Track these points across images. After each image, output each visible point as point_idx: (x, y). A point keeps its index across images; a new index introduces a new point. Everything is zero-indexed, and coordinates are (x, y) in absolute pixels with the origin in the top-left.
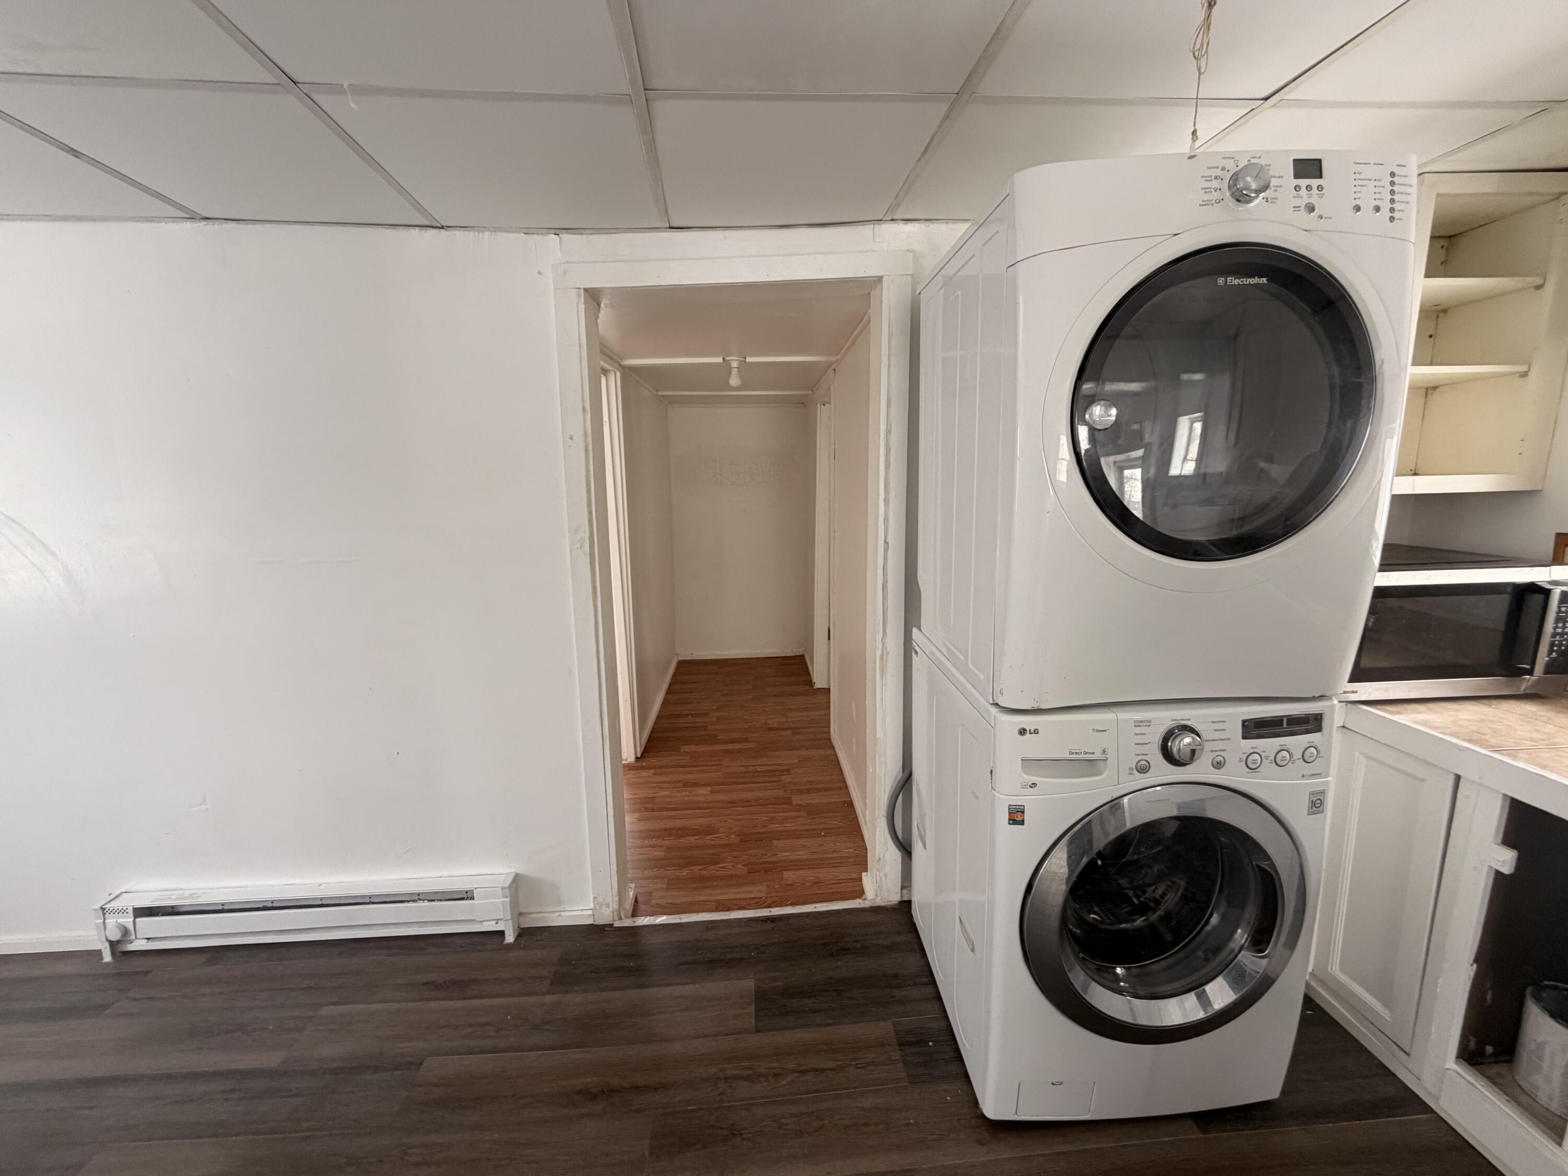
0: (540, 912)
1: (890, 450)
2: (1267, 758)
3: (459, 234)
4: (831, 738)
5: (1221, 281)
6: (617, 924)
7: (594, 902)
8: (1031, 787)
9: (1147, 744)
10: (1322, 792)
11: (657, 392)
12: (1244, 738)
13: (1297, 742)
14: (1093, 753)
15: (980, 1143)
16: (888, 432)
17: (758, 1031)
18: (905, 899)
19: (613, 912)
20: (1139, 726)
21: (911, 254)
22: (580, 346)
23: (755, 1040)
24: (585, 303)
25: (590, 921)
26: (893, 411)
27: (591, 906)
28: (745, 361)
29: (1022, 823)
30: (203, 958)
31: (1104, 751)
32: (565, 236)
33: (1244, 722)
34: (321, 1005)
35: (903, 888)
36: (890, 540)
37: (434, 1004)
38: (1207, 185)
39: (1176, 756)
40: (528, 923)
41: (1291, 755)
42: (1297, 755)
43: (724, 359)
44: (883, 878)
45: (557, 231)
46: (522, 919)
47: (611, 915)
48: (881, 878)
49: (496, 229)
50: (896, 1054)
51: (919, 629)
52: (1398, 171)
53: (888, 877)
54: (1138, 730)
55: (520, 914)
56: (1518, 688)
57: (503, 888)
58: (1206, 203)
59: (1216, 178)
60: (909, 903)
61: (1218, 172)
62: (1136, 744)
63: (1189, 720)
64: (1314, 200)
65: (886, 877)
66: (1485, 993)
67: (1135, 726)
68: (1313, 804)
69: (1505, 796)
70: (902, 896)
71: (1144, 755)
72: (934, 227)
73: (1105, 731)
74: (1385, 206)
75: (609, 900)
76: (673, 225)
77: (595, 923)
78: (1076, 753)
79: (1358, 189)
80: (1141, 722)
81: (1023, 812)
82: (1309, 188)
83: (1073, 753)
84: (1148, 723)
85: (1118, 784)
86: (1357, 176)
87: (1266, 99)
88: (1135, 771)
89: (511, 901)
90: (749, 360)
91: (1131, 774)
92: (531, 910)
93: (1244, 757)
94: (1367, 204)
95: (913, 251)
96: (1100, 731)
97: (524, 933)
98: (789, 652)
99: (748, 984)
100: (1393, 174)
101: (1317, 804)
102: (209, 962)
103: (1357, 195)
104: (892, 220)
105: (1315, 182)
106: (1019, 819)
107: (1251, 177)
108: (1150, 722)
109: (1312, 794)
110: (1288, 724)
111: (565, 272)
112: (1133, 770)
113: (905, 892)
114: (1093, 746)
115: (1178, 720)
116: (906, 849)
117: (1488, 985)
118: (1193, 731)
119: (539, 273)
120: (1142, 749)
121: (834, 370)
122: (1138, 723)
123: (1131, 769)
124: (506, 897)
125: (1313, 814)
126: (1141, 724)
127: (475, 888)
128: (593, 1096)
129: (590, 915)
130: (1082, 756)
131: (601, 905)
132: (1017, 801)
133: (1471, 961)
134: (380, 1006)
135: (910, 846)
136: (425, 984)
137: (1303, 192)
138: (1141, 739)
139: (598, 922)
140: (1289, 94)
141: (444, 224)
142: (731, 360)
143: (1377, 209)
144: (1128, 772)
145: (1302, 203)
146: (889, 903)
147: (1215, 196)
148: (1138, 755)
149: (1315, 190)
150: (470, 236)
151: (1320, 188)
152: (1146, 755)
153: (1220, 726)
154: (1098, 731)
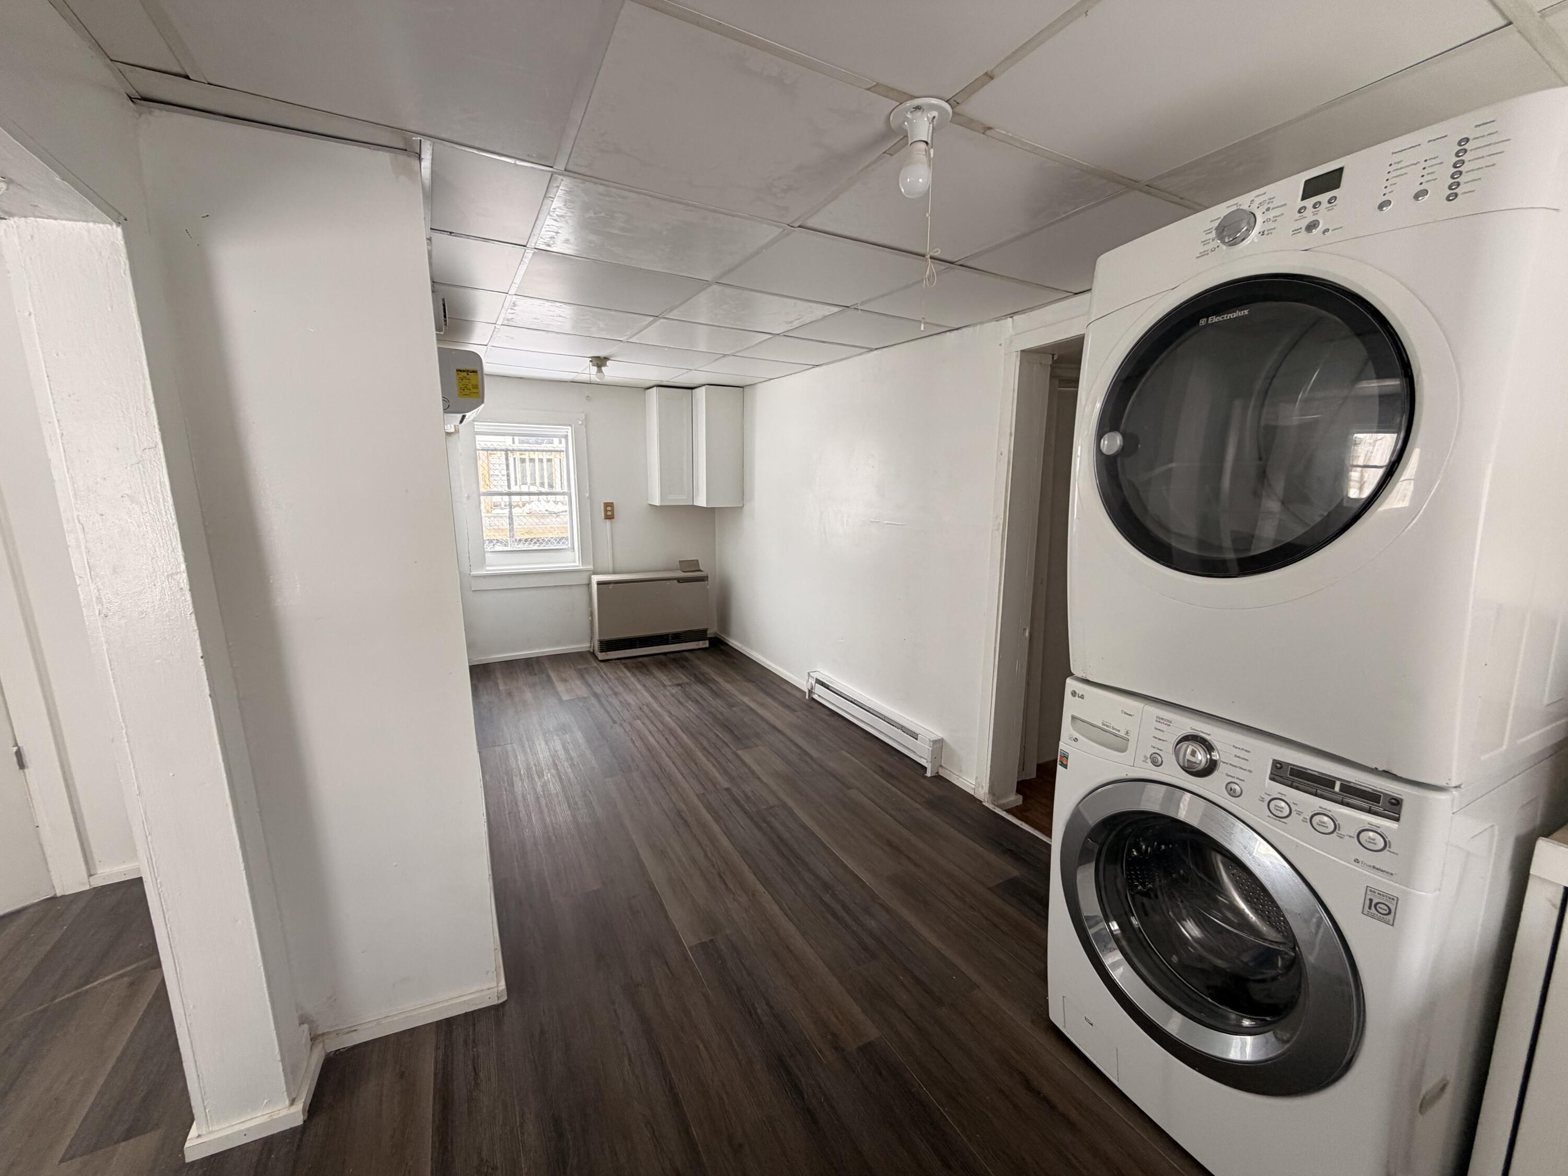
0: (947, 770)
2: (1299, 813)
3: (966, 330)
6: (985, 802)
7: (975, 780)
8: (1075, 740)
9: (1164, 741)
12: (1273, 779)
13: (1349, 816)
14: (1119, 731)
19: (985, 795)
20: (1159, 722)
24: (1020, 361)
25: (973, 793)
29: (1068, 767)
30: (828, 712)
31: (1127, 733)
32: (1016, 319)
33: (1273, 761)
34: (842, 749)
37: (876, 776)
40: (942, 773)
41: (1337, 826)
42: (1348, 831)
45: (1012, 315)
46: (940, 769)
49: (982, 323)
52: (1475, 134)
54: (1159, 726)
55: (936, 763)
57: (931, 742)
58: (1202, 254)
62: (1154, 737)
63: (1209, 735)
64: (1320, 216)
67: (1156, 721)
68: (1372, 903)
71: (1158, 749)
73: (1131, 715)
75: (983, 785)
76: (1075, 292)
77: (974, 795)
78: (1107, 726)
80: (1163, 719)
81: (1069, 760)
82: (1317, 204)
83: (1104, 725)
84: (1169, 723)
85: (1133, 766)
86: (1394, 167)
88: (1149, 760)
89: (933, 753)
91: (1144, 763)
92: (946, 767)
93: (1268, 798)
96: (1127, 714)
97: (936, 776)
100: (1463, 142)
101: (1381, 908)
102: (828, 715)
105: (1327, 196)
106: (1065, 763)
108: (1171, 722)
110: (1342, 790)
111: (1014, 342)
112: (1147, 759)
114: (1121, 724)
115: (1197, 731)
118: (1210, 746)
119: (999, 345)
120: (1158, 744)
122: (1159, 720)
123: (1146, 757)
124: (932, 749)
126: (1161, 721)
127: (918, 733)
128: (889, 843)
129: (973, 788)
130: (1111, 730)
131: (979, 785)
134: (859, 763)
136: (880, 767)
137: (1309, 210)
138: (1159, 735)
139: (976, 796)
144: (1143, 759)
145: (1305, 223)
148: (1154, 747)
149: (1324, 204)
150: (970, 329)
151: (1332, 200)
152: (1161, 750)
153: (1242, 754)
154: (1126, 713)
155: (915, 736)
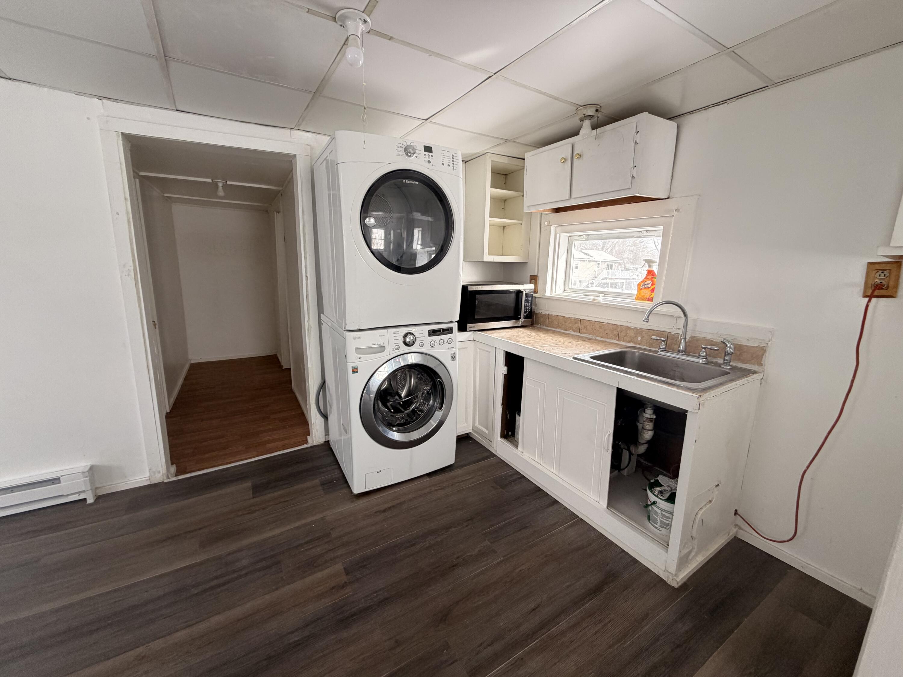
0: (111, 485)
1: (305, 234)
2: (437, 342)
3: (24, 86)
4: (292, 389)
5: (404, 181)
6: (166, 481)
7: (149, 472)
8: (359, 358)
9: (398, 340)
10: (455, 353)
11: (164, 194)
12: (429, 336)
13: (445, 337)
14: (380, 344)
15: (352, 502)
16: (304, 225)
17: (253, 498)
18: (327, 440)
19: (163, 475)
21: (309, 147)
22: (121, 164)
23: (252, 501)
24: (122, 140)
25: (148, 483)
26: (305, 217)
27: (148, 475)
28: (226, 183)
29: (357, 372)
31: (384, 344)
32: (105, 101)
33: (429, 331)
35: (325, 435)
36: (308, 276)
38: (398, 149)
39: (409, 344)
40: (101, 492)
41: (444, 341)
42: (446, 341)
43: (212, 180)
44: (316, 432)
45: (100, 98)
46: (98, 491)
47: (162, 477)
48: (315, 432)
49: (54, 88)
50: (321, 488)
51: (323, 314)
52: (454, 155)
53: (318, 431)
54: (395, 335)
55: (96, 488)
56: (519, 324)
57: (83, 473)
58: (398, 155)
59: (401, 147)
60: (328, 441)
61: (401, 145)
62: (394, 340)
63: (411, 331)
64: (430, 160)
65: (317, 431)
66: (507, 415)
68: (452, 357)
69: (504, 351)
70: (325, 439)
72: (318, 136)
73: (384, 336)
74: (451, 165)
75: (160, 469)
76: (177, 109)
77: (151, 483)
78: (375, 345)
79: (443, 158)
81: (357, 368)
82: (429, 155)
83: (373, 345)
85: (389, 354)
86: (442, 154)
87: (426, 120)
88: (395, 350)
89: (90, 479)
90: (228, 183)
91: (393, 350)
92: (105, 485)
93: (429, 342)
94: (446, 164)
95: (310, 145)
97: (99, 498)
98: (268, 354)
99: (248, 484)
100: (453, 155)
101: (453, 358)
103: (443, 160)
104: (299, 130)
105: (430, 154)
106: (356, 371)
107: (411, 149)
108: (398, 332)
109: (451, 354)
110: (443, 331)
111: (107, 122)
113: (327, 437)
114: (380, 342)
115: (407, 332)
116: (325, 417)
117: (508, 412)
118: (412, 334)
119: (88, 119)
120: (396, 342)
121: (281, 194)
122: (395, 333)
123: (393, 349)
124: (86, 477)
125: (452, 360)
127: (62, 476)
129: (148, 480)
130: (377, 346)
131: (154, 473)
132: (354, 365)
133: (501, 404)
135: (327, 415)
137: (427, 156)
138: (396, 338)
139: (153, 482)
140: (433, 120)
141: (11, 77)
142: (218, 181)
143: (449, 165)
144: (392, 350)
145: (427, 160)
146: (320, 443)
147: (400, 153)
148: (395, 344)
149: (430, 156)
150: (32, 88)
151: (432, 156)
152: (398, 343)
153: (421, 332)
154: (381, 336)
155: (56, 481)
